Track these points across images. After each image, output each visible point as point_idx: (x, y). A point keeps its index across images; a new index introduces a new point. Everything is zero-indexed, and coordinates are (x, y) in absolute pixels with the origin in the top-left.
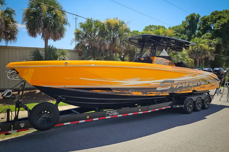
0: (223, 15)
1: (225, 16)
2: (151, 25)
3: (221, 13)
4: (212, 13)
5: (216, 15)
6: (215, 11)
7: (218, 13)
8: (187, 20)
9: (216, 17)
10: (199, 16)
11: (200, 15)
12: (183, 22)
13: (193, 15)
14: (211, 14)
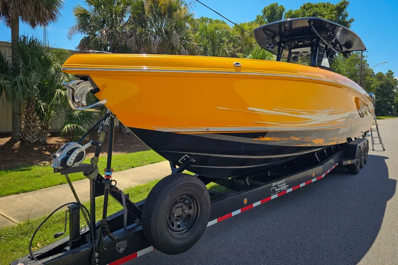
0: (320, 11)
1: (323, 13)
2: (204, 17)
3: (317, 7)
4: (302, 5)
5: (309, 11)
6: (308, 3)
7: (312, 7)
8: (264, 15)
9: (309, 13)
10: (283, 10)
11: (285, 8)
12: (258, 18)
13: (274, 6)
14: (301, 7)
